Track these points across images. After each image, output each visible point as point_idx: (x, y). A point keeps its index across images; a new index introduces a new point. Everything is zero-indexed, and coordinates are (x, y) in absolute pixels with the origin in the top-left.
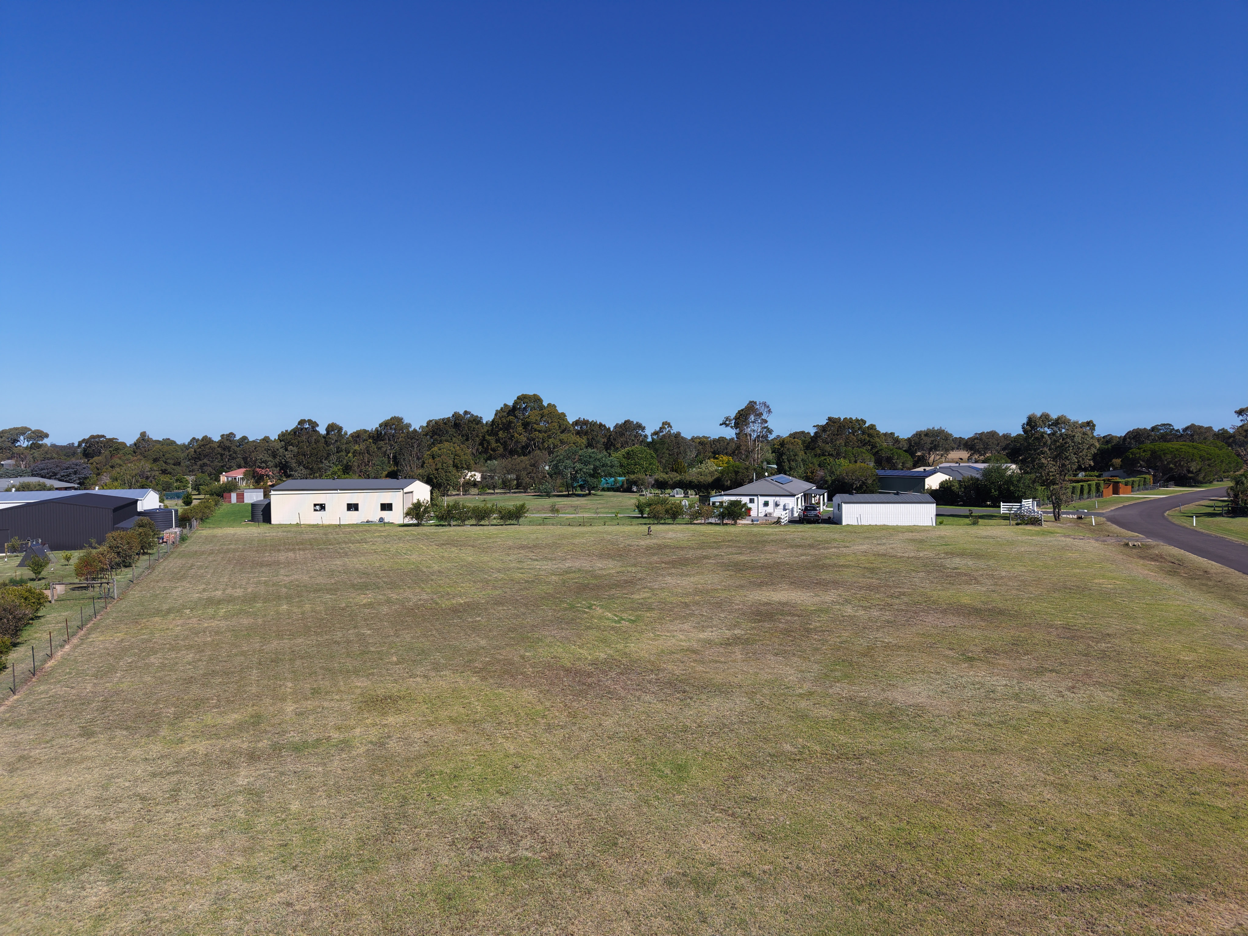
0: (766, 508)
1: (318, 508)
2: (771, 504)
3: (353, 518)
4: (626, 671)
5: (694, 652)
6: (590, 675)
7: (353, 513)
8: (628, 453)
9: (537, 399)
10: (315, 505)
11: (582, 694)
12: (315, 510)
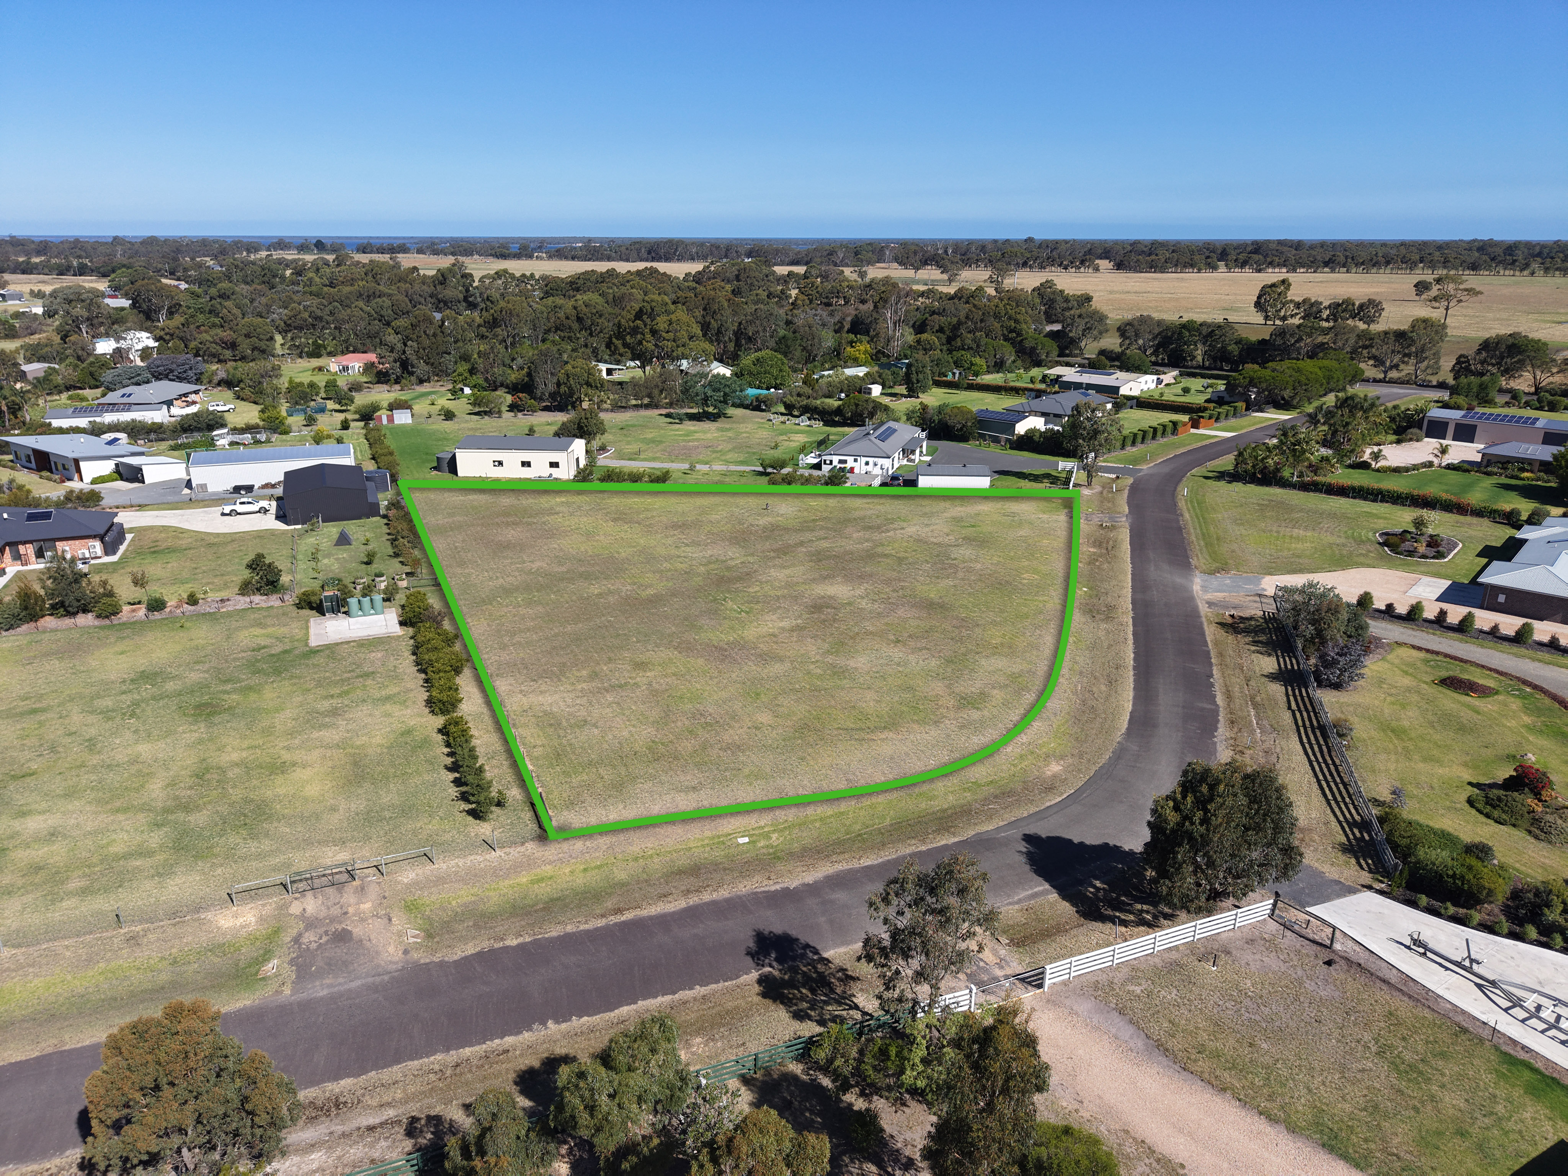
0: (867, 467)
1: (496, 464)
3: (527, 472)
4: (743, 647)
5: (775, 636)
6: (726, 650)
7: (526, 469)
10: (494, 462)
11: (722, 661)
12: (494, 466)
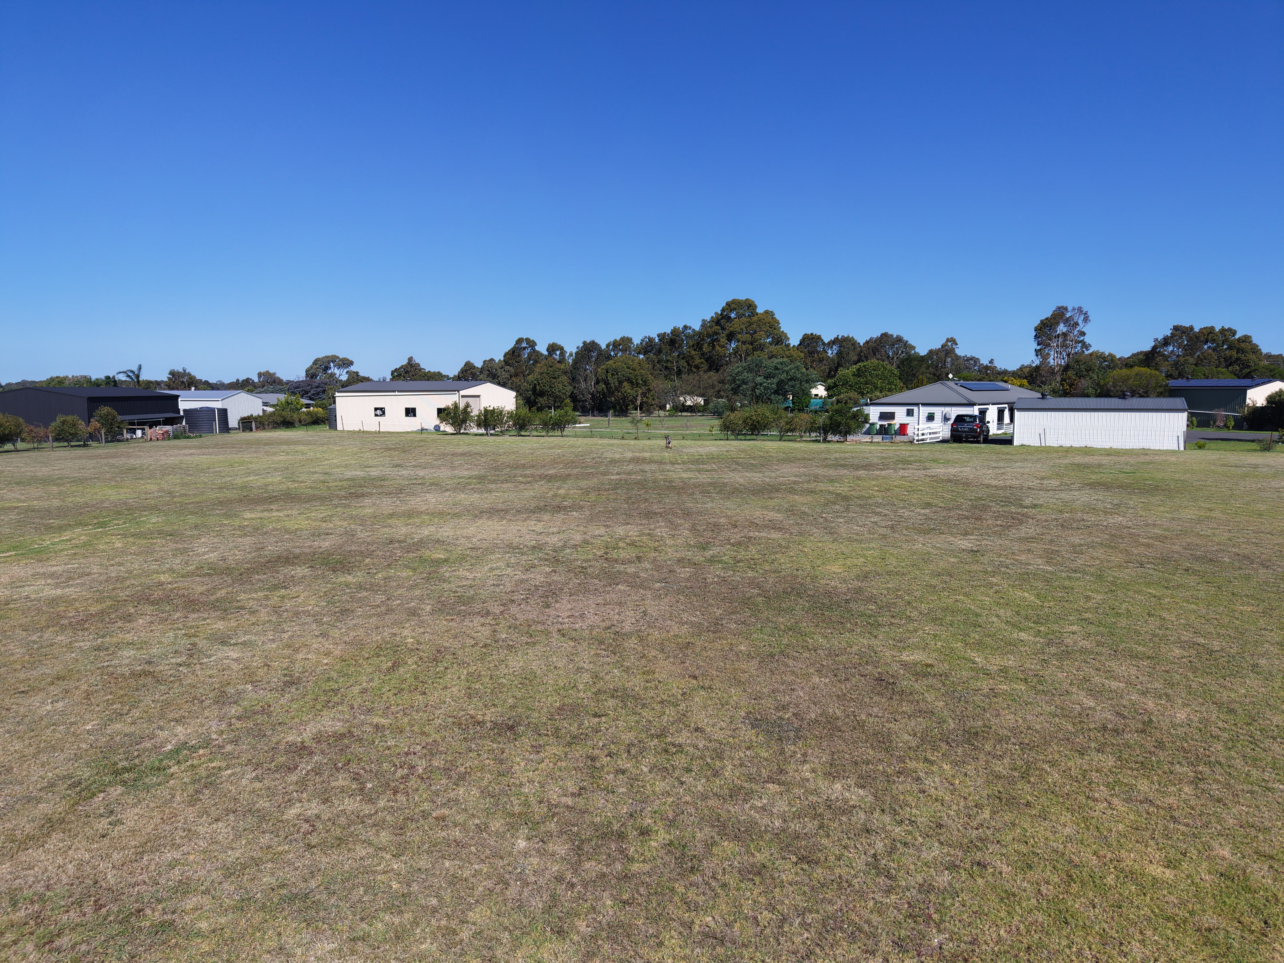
0: (930, 424)
1: (378, 412)
2: (938, 417)
3: (412, 424)
7: (411, 419)
8: (858, 370)
9: (750, 306)
10: (376, 409)
12: (376, 415)
